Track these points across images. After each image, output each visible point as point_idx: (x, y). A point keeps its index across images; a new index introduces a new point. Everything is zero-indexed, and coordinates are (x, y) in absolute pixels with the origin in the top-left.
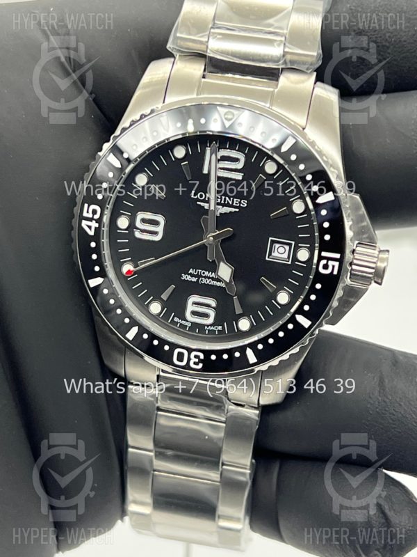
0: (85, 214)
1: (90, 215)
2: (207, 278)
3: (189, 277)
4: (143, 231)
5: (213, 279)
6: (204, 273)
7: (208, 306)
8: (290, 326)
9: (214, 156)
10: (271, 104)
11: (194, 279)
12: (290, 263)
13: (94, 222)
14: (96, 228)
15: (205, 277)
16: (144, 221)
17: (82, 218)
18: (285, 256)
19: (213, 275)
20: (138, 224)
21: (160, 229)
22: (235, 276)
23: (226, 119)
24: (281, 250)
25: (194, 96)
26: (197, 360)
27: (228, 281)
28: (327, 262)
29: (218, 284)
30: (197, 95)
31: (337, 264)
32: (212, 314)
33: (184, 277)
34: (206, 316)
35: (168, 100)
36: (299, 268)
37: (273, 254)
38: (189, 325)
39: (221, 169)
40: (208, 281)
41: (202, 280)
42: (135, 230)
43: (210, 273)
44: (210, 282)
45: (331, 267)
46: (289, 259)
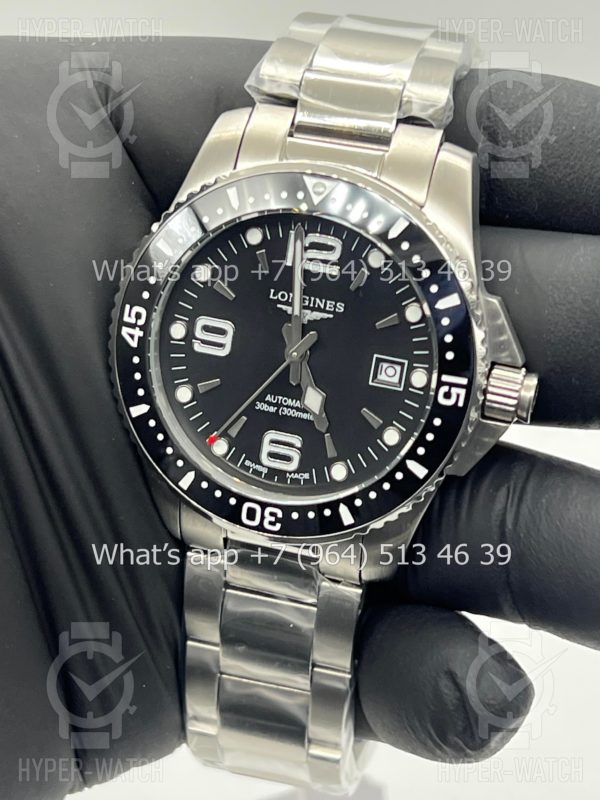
0: (126, 319)
1: (132, 320)
2: (289, 407)
3: (265, 406)
4: (204, 342)
5: (297, 409)
6: (285, 401)
7: (291, 445)
8: (399, 476)
9: (299, 243)
10: (380, 174)
11: (272, 409)
12: (401, 389)
13: (137, 329)
15: (287, 407)
16: (206, 328)
17: (122, 323)
18: (396, 380)
19: (298, 404)
20: (199, 333)
21: (227, 340)
22: (326, 405)
23: (315, 193)
24: (391, 371)
25: (276, 161)
26: (273, 519)
27: (317, 413)
28: (450, 389)
30: (281, 159)
31: (463, 392)
32: (296, 456)
33: (259, 406)
34: (288, 459)
35: (242, 165)
36: (414, 397)
37: (379, 377)
38: (265, 471)
39: (311, 260)
40: (291, 412)
41: (283, 410)
42: (193, 341)
43: (294, 401)
44: (294, 413)
45: (454, 397)
46: (401, 384)
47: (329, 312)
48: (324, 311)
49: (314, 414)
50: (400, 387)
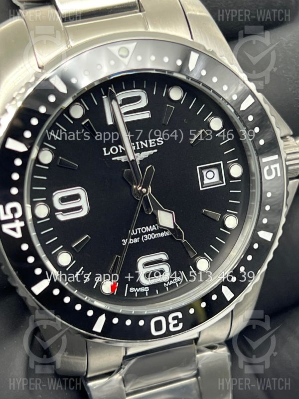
0: (3, 217)
1: (10, 216)
2: (149, 233)
3: (130, 240)
4: (65, 211)
5: (155, 232)
6: (144, 230)
7: (159, 261)
8: (256, 246)
11: (136, 240)
12: (225, 184)
13: (17, 221)
14: (22, 228)
15: (147, 233)
16: (63, 200)
17: (1, 223)
18: (216, 179)
19: (154, 228)
20: (58, 205)
21: (84, 202)
22: (178, 219)
23: (122, 56)
24: (210, 175)
26: (176, 322)
27: (173, 228)
28: (270, 167)
29: (162, 235)
32: (166, 268)
33: (125, 242)
34: (161, 272)
36: (236, 186)
37: (205, 182)
38: (147, 289)
39: (126, 113)
40: (151, 236)
41: (144, 238)
42: (56, 214)
43: (151, 227)
44: (153, 236)
45: (274, 171)
46: (222, 181)
47: (153, 149)
48: (149, 149)
49: (170, 229)
50: (223, 183)
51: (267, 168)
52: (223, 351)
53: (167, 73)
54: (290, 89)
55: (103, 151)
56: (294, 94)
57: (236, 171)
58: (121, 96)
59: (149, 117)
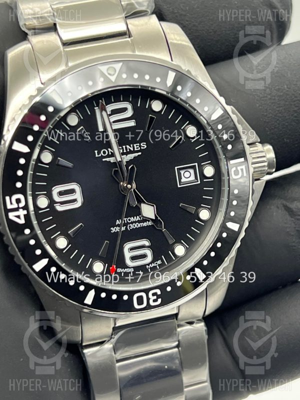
0: (9, 207)
1: (15, 206)
2: (134, 223)
3: (118, 229)
4: (62, 203)
5: (139, 222)
6: (129, 220)
7: (143, 247)
8: (225, 235)
9: (104, 113)
11: (123, 229)
12: (199, 182)
13: (21, 210)
14: (25, 215)
15: (132, 223)
16: (61, 194)
17: (7, 211)
18: (192, 178)
19: (138, 218)
20: (56, 198)
21: (78, 196)
22: (159, 212)
23: (109, 74)
24: (187, 174)
26: (155, 297)
27: (154, 219)
28: (237, 168)
29: (145, 224)
30: (67, 65)
31: (244, 167)
32: (149, 253)
33: (113, 230)
34: (144, 256)
36: (209, 184)
37: (182, 181)
39: (114, 122)
41: (130, 227)
42: (55, 205)
43: (135, 217)
44: (137, 225)
45: (240, 171)
46: (197, 180)
47: (137, 152)
48: (134, 152)
49: (152, 219)
50: (198, 182)
51: (234, 169)
52: (201, 326)
53: (150, 89)
54: (257, 105)
55: (95, 153)
56: (261, 109)
57: (209, 171)
58: (110, 108)
59: (134, 125)
